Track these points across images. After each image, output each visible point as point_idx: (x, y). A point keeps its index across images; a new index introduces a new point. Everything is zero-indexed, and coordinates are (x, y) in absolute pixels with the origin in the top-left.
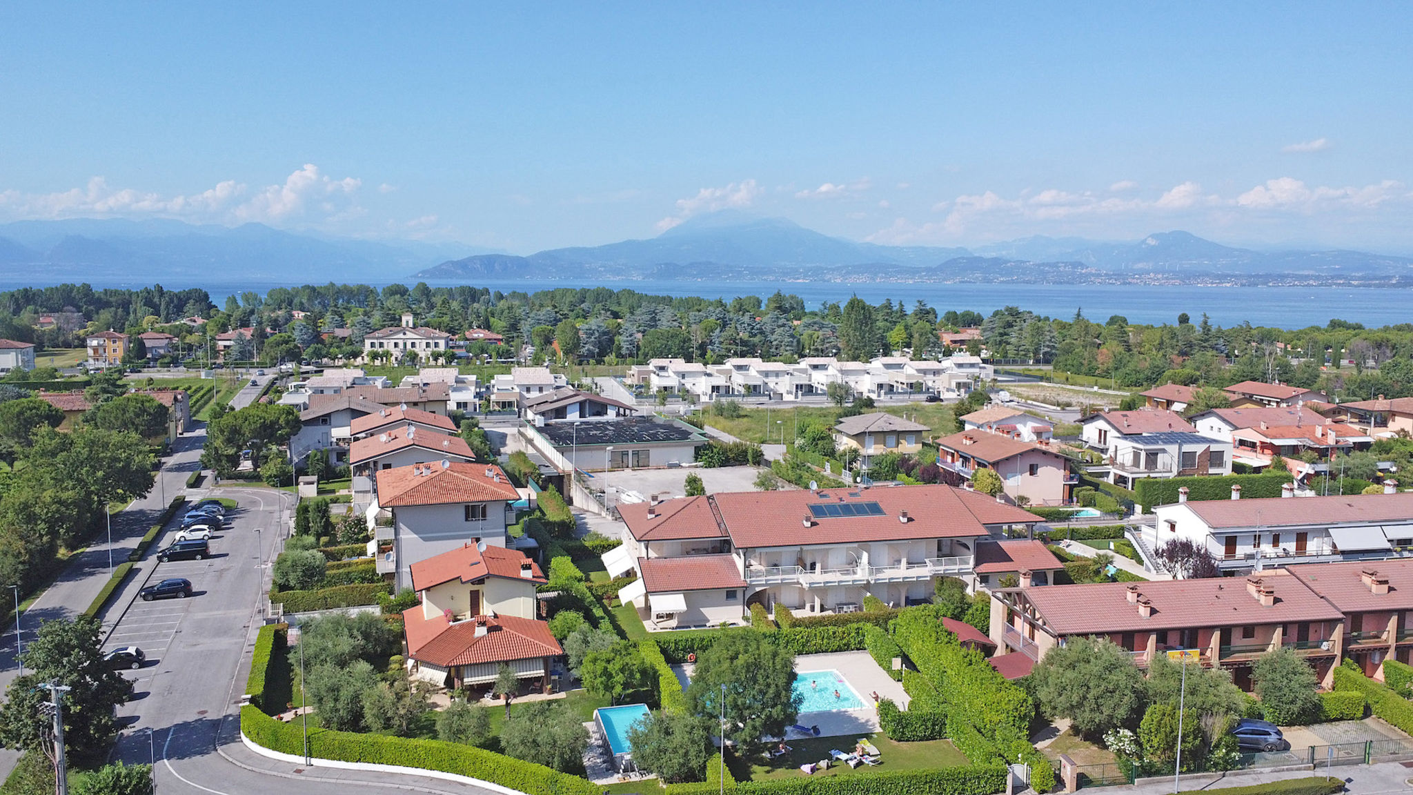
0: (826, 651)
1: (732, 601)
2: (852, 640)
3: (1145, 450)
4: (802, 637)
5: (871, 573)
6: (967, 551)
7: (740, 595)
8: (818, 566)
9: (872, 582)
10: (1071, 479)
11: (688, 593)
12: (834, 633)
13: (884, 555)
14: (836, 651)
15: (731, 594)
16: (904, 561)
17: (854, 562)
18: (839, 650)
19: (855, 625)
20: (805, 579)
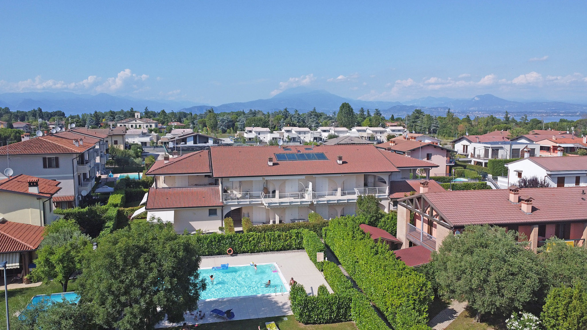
0: (273, 250)
1: (213, 217)
2: (294, 242)
3: (492, 147)
4: (254, 239)
5: (314, 196)
6: (384, 184)
7: (219, 212)
8: (277, 193)
9: (315, 203)
10: (451, 162)
11: (177, 210)
12: (279, 236)
13: (325, 185)
14: (281, 250)
15: (212, 212)
16: (339, 190)
17: (303, 190)
18: (284, 249)
19: (295, 231)
20: (265, 201)
